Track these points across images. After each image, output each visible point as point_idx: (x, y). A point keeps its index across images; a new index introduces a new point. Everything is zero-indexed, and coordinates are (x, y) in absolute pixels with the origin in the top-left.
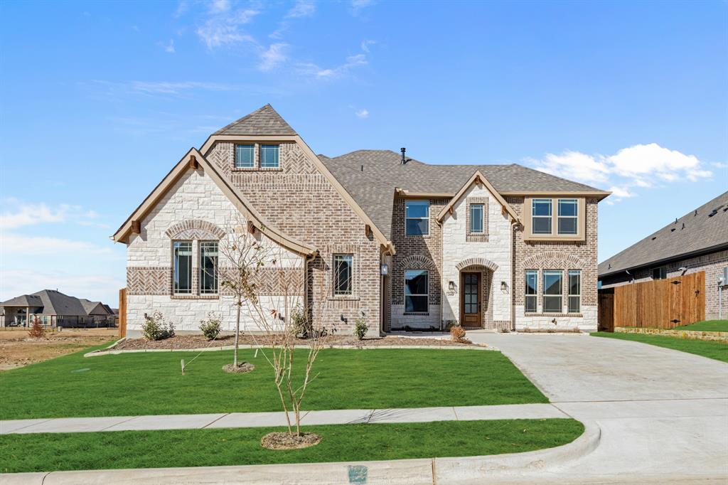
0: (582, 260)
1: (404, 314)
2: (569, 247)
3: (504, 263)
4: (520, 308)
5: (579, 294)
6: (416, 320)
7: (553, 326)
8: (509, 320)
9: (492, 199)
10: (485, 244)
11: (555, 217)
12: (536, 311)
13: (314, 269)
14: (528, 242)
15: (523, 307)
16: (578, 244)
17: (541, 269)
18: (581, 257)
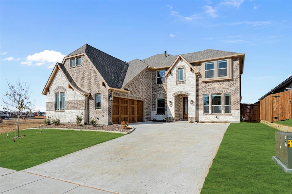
0: (231, 88)
1: (156, 115)
2: (224, 82)
3: (192, 92)
4: (201, 112)
5: (230, 104)
6: (160, 117)
7: (216, 120)
8: (195, 117)
9: (187, 66)
10: (184, 85)
11: (216, 69)
12: (209, 113)
13: (90, 100)
14: (204, 82)
15: (202, 111)
16: (229, 80)
17: (210, 94)
18: (231, 87)
